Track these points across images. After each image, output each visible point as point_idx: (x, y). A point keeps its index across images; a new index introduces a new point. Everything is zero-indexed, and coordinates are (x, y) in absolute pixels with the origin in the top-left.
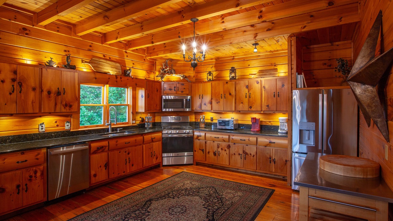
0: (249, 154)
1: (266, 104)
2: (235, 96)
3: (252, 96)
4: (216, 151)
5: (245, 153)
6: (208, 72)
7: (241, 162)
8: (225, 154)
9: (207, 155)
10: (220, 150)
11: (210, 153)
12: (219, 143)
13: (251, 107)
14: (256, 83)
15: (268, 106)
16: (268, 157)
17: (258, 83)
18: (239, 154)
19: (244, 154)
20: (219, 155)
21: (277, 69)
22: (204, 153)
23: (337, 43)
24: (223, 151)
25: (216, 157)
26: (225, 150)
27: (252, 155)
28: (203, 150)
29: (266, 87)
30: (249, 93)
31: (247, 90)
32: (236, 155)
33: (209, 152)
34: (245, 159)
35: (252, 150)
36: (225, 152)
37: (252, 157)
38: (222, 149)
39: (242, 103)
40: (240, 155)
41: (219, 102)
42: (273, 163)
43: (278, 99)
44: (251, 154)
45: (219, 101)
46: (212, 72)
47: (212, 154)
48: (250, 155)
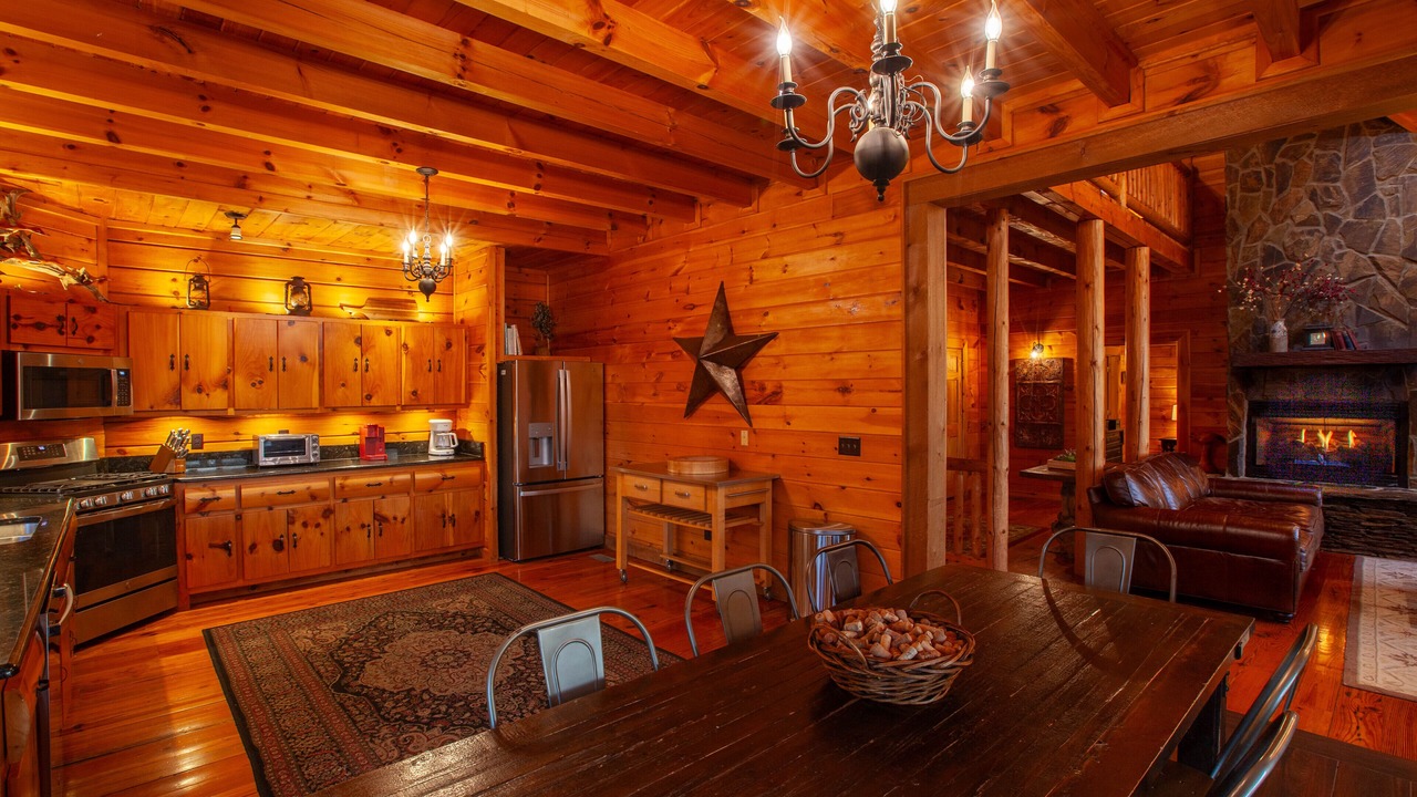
0: (391, 517)
1: (410, 389)
2: (322, 365)
3: (374, 366)
4: (282, 536)
5: (380, 518)
6: (192, 277)
7: (369, 546)
8: (318, 535)
9: (249, 558)
10: (297, 528)
11: (259, 547)
12: (293, 510)
13: (369, 397)
14: (383, 334)
15: (414, 393)
16: (440, 514)
17: (389, 333)
18: (363, 526)
19: (377, 523)
20: (295, 546)
21: (414, 302)
22: (230, 554)
23: (527, 270)
24: (309, 528)
25: (282, 555)
26: (318, 525)
27: (399, 519)
28: (226, 547)
29: (411, 344)
30: (364, 359)
31: (357, 350)
32: (352, 531)
33: (253, 547)
34: (381, 535)
35: (398, 506)
36: (318, 530)
37: (399, 525)
38: (305, 525)
39: (343, 385)
40: (366, 530)
41: (261, 382)
42: (449, 527)
43: (439, 375)
44: (395, 518)
45: (259, 379)
46: (207, 278)
47: (266, 550)
48: (392, 521)
